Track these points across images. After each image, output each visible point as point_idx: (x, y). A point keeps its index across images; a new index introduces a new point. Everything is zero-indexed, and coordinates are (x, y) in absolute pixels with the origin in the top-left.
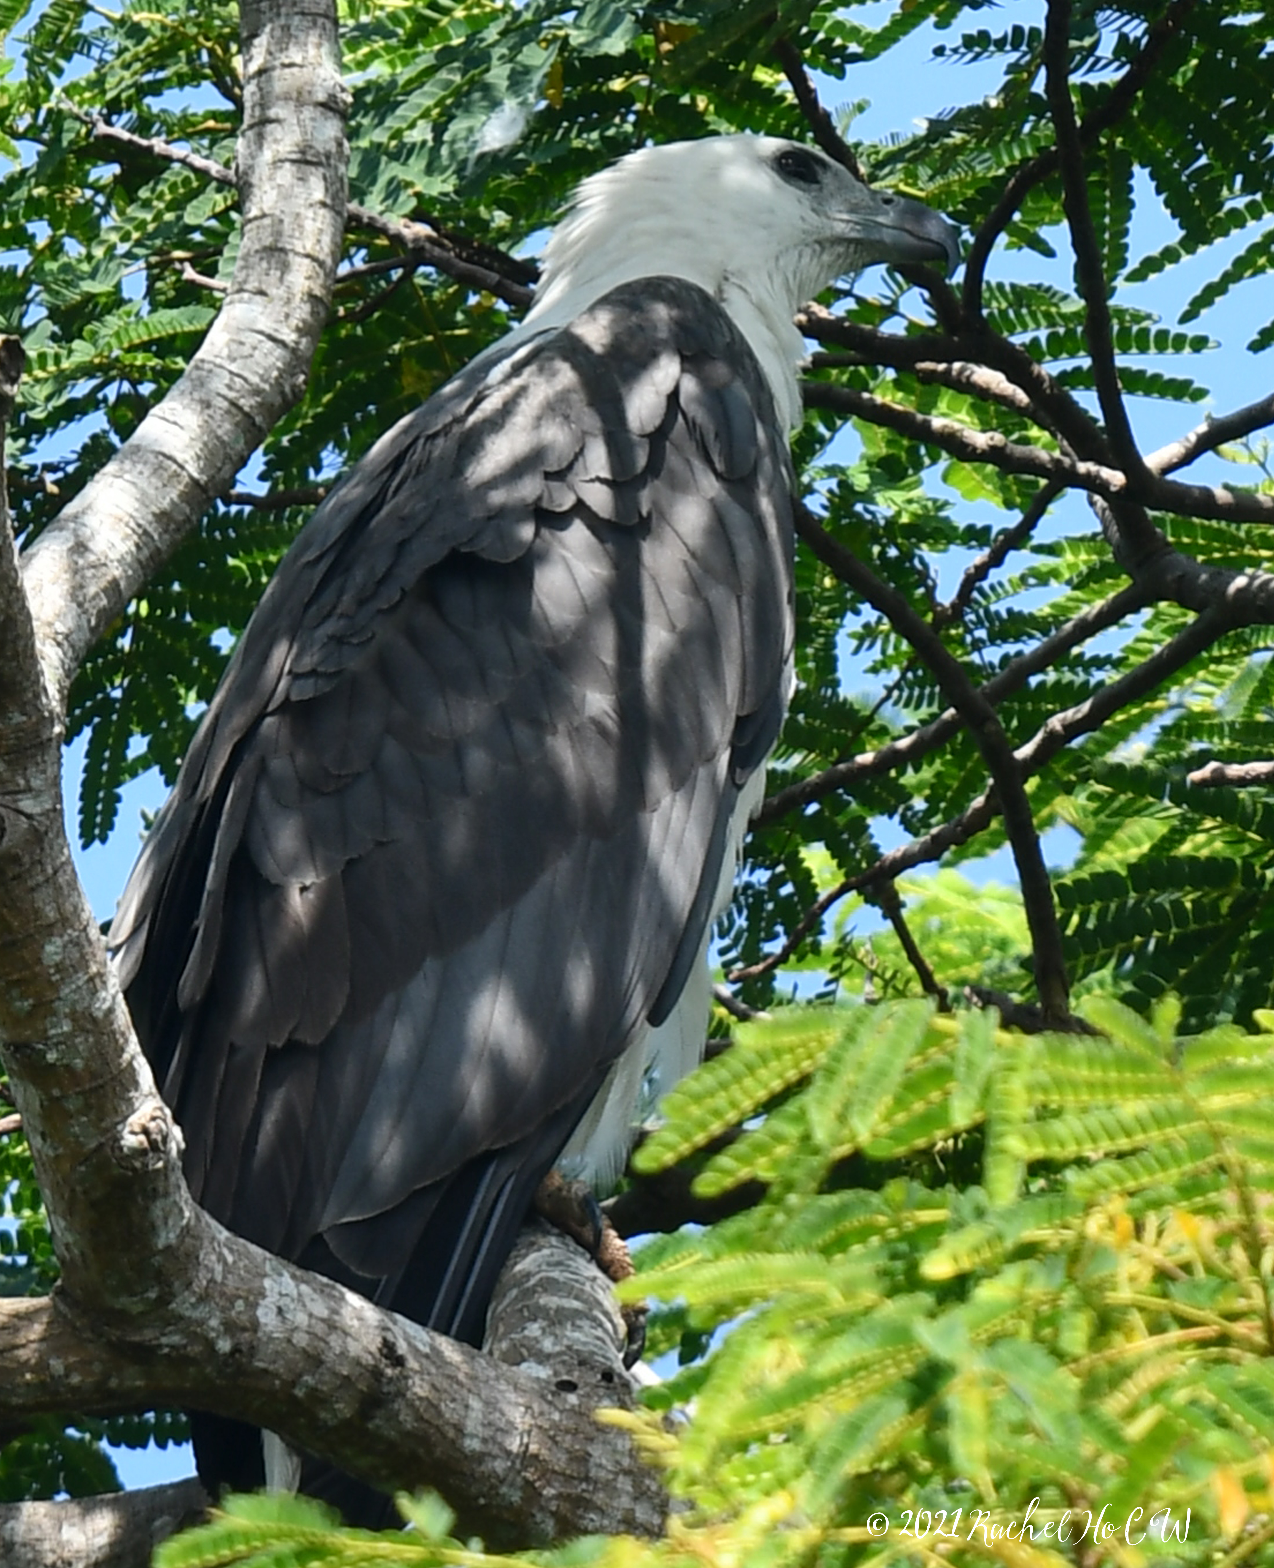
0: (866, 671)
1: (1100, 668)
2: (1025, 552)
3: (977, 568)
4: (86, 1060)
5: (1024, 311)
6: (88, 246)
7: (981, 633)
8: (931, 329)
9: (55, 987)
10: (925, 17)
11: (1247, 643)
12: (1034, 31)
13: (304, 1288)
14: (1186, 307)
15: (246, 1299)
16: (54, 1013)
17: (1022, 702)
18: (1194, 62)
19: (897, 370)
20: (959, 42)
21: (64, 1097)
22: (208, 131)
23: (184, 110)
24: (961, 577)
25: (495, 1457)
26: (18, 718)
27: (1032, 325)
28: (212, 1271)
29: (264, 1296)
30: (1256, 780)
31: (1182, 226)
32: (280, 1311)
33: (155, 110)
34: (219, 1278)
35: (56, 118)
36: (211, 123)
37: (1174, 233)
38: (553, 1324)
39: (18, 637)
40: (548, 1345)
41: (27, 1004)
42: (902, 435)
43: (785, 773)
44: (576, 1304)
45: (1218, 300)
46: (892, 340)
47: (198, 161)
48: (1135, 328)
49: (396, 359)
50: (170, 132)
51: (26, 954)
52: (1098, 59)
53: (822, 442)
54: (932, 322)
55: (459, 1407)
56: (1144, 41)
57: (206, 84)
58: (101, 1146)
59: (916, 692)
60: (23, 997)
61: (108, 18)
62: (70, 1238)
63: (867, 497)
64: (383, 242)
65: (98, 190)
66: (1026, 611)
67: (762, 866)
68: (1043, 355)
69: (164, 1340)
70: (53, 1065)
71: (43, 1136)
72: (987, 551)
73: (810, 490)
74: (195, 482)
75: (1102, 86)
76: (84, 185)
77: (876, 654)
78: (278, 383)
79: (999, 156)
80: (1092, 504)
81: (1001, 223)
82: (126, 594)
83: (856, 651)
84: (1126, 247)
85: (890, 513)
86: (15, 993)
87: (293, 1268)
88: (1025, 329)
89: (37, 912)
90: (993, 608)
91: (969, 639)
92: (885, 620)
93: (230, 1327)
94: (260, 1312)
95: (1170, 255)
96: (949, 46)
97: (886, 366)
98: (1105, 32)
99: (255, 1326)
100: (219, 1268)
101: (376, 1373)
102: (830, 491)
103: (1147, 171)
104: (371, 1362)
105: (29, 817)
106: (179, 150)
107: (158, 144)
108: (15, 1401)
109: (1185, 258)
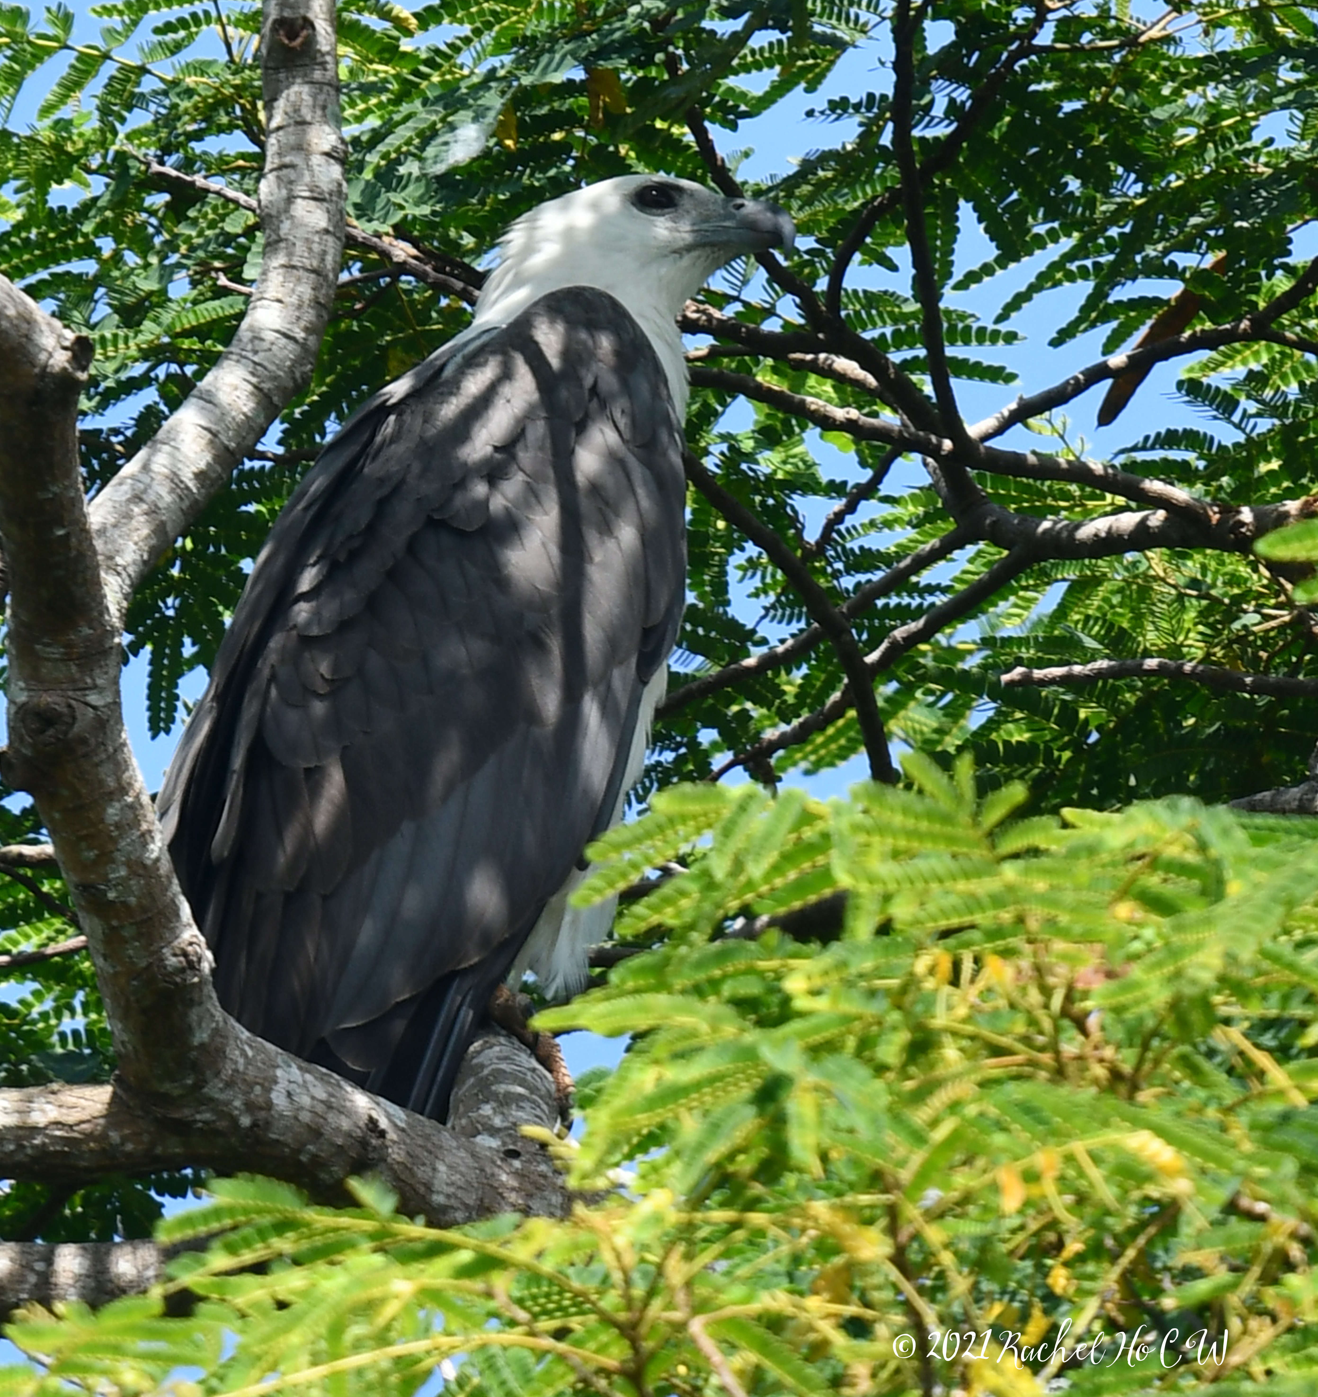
0: (749, 596)
1: (931, 594)
2: (873, 502)
3: (836, 514)
4: (139, 898)
5: (874, 312)
6: (144, 257)
7: (839, 566)
8: (801, 326)
9: (114, 841)
10: (797, 84)
11: (1047, 575)
12: (884, 97)
13: (308, 1077)
14: (999, 311)
15: (262, 1085)
16: (113, 861)
17: (871, 620)
18: (1007, 119)
19: (774, 358)
20: (825, 105)
21: (122, 927)
22: (239, 168)
23: (220, 153)
24: (824, 522)
25: (456, 1209)
26: (87, 631)
27: (879, 323)
28: (236, 1063)
29: (276, 1083)
30: (1053, 681)
31: (998, 247)
32: (289, 1095)
33: (198, 151)
34: (241, 1068)
35: (121, 156)
36: (241, 163)
37: (990, 252)
38: (501, 1105)
39: (87, 568)
40: (498, 1121)
41: (92, 854)
42: (778, 409)
43: (686, 675)
44: (520, 1090)
45: (1025, 305)
46: (771, 335)
47: (231, 193)
48: (960, 325)
49: (384, 349)
50: (208, 169)
51: (92, 816)
52: (933, 118)
53: (716, 415)
54: (802, 321)
55: (428, 1170)
56: (968, 104)
57: (238, 133)
58: (150, 964)
59: (788, 612)
60: (90, 848)
61: (162, 80)
62: (125, 1038)
63: (750, 458)
64: (374, 256)
65: (152, 213)
66: (874, 548)
67: (668, 748)
68: (888, 346)
69: (198, 1117)
70: (112, 902)
71: (105, 957)
72: (844, 501)
73: (707, 453)
74: (227, 448)
75: (936, 139)
76: (142, 209)
77: (757, 582)
78: (291, 370)
79: (854, 192)
80: (926, 464)
81: (855, 244)
82: (172, 534)
83: (742, 580)
84: (952, 263)
85: (768, 471)
86: (83, 845)
87: (299, 1061)
88: (875, 326)
89: (101, 783)
90: (848, 546)
91: (829, 570)
92: (765, 555)
93: (250, 1107)
94: (273, 1095)
95: (987, 270)
96: (818, 108)
97: (765, 356)
98: (938, 97)
99: (269, 1105)
100: (241, 1061)
101: (364, 1143)
102: (722, 453)
103: (970, 205)
104: (359, 1133)
105: (95, 708)
106: (216, 184)
107: (199, 180)
108: (83, 1164)
109: (999, 272)
